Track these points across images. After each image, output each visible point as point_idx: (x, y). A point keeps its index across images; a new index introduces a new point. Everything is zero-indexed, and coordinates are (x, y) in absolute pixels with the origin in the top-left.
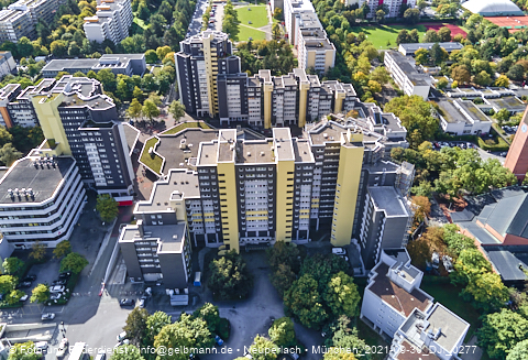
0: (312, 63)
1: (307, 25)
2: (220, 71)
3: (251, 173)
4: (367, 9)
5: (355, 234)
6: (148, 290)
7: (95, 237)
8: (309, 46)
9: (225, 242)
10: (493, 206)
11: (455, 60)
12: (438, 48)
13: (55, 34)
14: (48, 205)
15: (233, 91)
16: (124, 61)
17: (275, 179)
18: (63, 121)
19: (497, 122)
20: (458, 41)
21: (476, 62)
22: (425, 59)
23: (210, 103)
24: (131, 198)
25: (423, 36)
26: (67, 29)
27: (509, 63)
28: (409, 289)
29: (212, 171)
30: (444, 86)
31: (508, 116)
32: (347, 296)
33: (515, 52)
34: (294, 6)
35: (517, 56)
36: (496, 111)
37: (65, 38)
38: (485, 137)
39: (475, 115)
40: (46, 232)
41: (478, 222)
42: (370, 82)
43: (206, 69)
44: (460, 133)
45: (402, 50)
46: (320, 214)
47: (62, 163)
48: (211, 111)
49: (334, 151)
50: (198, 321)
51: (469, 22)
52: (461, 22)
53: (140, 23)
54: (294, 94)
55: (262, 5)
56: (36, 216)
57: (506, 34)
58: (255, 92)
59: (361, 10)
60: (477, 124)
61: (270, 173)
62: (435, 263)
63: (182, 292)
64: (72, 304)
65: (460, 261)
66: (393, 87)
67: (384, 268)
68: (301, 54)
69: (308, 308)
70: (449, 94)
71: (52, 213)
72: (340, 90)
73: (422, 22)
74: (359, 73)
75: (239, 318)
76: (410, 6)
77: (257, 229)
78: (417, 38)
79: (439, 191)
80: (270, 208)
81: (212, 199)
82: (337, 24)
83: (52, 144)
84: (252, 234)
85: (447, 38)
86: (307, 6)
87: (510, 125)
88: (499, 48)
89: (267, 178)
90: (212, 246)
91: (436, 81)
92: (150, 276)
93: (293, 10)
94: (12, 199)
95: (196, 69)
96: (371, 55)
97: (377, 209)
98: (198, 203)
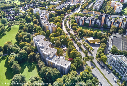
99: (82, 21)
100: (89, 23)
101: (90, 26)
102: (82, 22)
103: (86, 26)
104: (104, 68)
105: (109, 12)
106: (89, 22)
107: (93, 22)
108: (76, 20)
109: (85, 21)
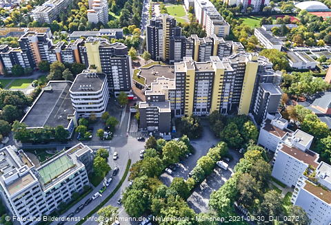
0: (217, 33)
1: (211, 14)
2: (171, 35)
3: (202, 76)
4: (242, 7)
5: (251, 110)
6: (151, 133)
7: (117, 113)
8: (215, 24)
9: (186, 113)
10: (320, 99)
11: (294, 33)
12: (285, 27)
13: (70, 19)
14: (99, 93)
15: (178, 45)
16: (113, 32)
17: (213, 79)
18: (100, 55)
19: (319, 63)
20: (295, 23)
21: (306, 34)
22: (277, 32)
23: (164, 52)
24: (132, 96)
25: (275, 21)
26: (76, 17)
27: (324, 34)
28: (282, 128)
29: (183, 75)
30: (288, 46)
31: (325, 60)
32: (253, 130)
33: (327, 29)
34: (202, 4)
35: (328, 31)
36: (318, 57)
37: (76, 22)
38: (313, 70)
39: (307, 59)
40: (96, 108)
41: (312, 106)
42: (249, 43)
43: (163, 34)
44: (300, 68)
45: (263, 27)
46: (232, 101)
47: (101, 76)
48: (164, 58)
49: (242, 67)
50: (181, 142)
51: (300, 14)
52: (295, 14)
53: (113, 14)
54: (210, 47)
55: (180, 5)
56: (92, 99)
57: (322, 19)
58: (190, 46)
59: (238, 7)
60: (308, 63)
61: (211, 76)
62: (292, 123)
63: (167, 134)
64: (114, 139)
65: (305, 119)
66: (261, 47)
67: (269, 121)
68: (210, 28)
69: (234, 136)
70: (292, 50)
71: (100, 98)
72: (235, 45)
73: (273, 14)
74: (242, 39)
75: (197, 145)
76: (266, 5)
77: (201, 107)
78: (272, 22)
79: (291, 93)
80: (209, 96)
81: (181, 90)
82: (227, 14)
83: (94, 67)
84: (198, 110)
85: (289, 22)
86: (210, 4)
87: (326, 64)
88: (318, 27)
89: (209, 79)
90: (178, 116)
91: (284, 43)
92: (150, 128)
93: (202, 6)
94: (82, 90)
95: (158, 34)
96: (247, 30)
97: (265, 91)
98: (173, 92)
101: (2, 73)
105: (75, 24)
107: (7, 61)
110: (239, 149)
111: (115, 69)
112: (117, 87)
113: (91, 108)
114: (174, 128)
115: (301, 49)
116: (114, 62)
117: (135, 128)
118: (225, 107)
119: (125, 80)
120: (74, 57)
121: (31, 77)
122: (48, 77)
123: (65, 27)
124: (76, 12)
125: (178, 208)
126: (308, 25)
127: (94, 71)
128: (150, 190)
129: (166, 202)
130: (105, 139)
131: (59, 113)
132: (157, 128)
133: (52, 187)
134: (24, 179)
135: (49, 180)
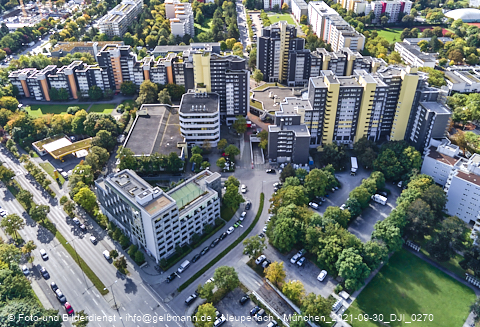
1: (337, 23)
2: (290, 48)
3: (347, 93)
4: (373, 16)
6: (282, 165)
7: (235, 142)
8: (344, 35)
9: (323, 142)
11: (449, 48)
12: (436, 41)
13: (145, 32)
14: (216, 116)
15: (300, 61)
16: (209, 47)
17: (361, 98)
18: (211, 70)
20: (448, 36)
21: (466, 49)
22: (425, 48)
23: (280, 72)
24: (250, 123)
25: (420, 34)
26: (153, 29)
28: (452, 156)
29: (324, 91)
30: (443, 64)
32: (416, 157)
34: (322, 11)
37: (155, 35)
39: (472, 79)
40: (210, 134)
42: (390, 61)
44: (462, 91)
45: (405, 41)
46: (382, 128)
48: (280, 78)
49: (395, 82)
51: (453, 25)
54: (343, 64)
55: (287, 15)
56: (207, 123)
58: (317, 62)
59: (367, 16)
60: (473, 85)
64: (237, 171)
67: (433, 149)
68: (336, 42)
69: (392, 165)
70: (449, 69)
71: (216, 122)
73: (417, 25)
74: (381, 55)
75: (343, 179)
76: (406, 13)
77: (343, 135)
78: (417, 35)
80: (354, 119)
81: (320, 111)
82: (356, 24)
83: (202, 85)
84: (339, 138)
85: (440, 34)
89: (356, 97)
90: (313, 146)
91: (437, 61)
92: (280, 159)
93: (322, 14)
94: (195, 112)
95: (273, 47)
96: (385, 45)
97: (429, 111)
98: (310, 114)
99: (40, 85)
100: (69, 87)
101: (76, 97)
102: (41, 89)
103: (59, 99)
104: (85, 231)
105: (153, 37)
106: (68, 84)
107: (83, 82)
108: (17, 83)
109: (52, 83)
110: (397, 183)
111: (230, 87)
112: (230, 111)
113: (204, 135)
114: (311, 159)
115: (461, 68)
116: (230, 79)
117: (259, 160)
118: (373, 134)
119: (241, 102)
120: (166, 76)
121: (111, 102)
122: (139, 100)
123: (141, 41)
124: (152, 23)
125: (339, 236)
126: (467, 39)
127: (203, 90)
128: (301, 219)
129: (323, 230)
130: (227, 171)
131: (165, 141)
132: (289, 159)
133: (186, 214)
134: (159, 201)
135: (181, 206)
